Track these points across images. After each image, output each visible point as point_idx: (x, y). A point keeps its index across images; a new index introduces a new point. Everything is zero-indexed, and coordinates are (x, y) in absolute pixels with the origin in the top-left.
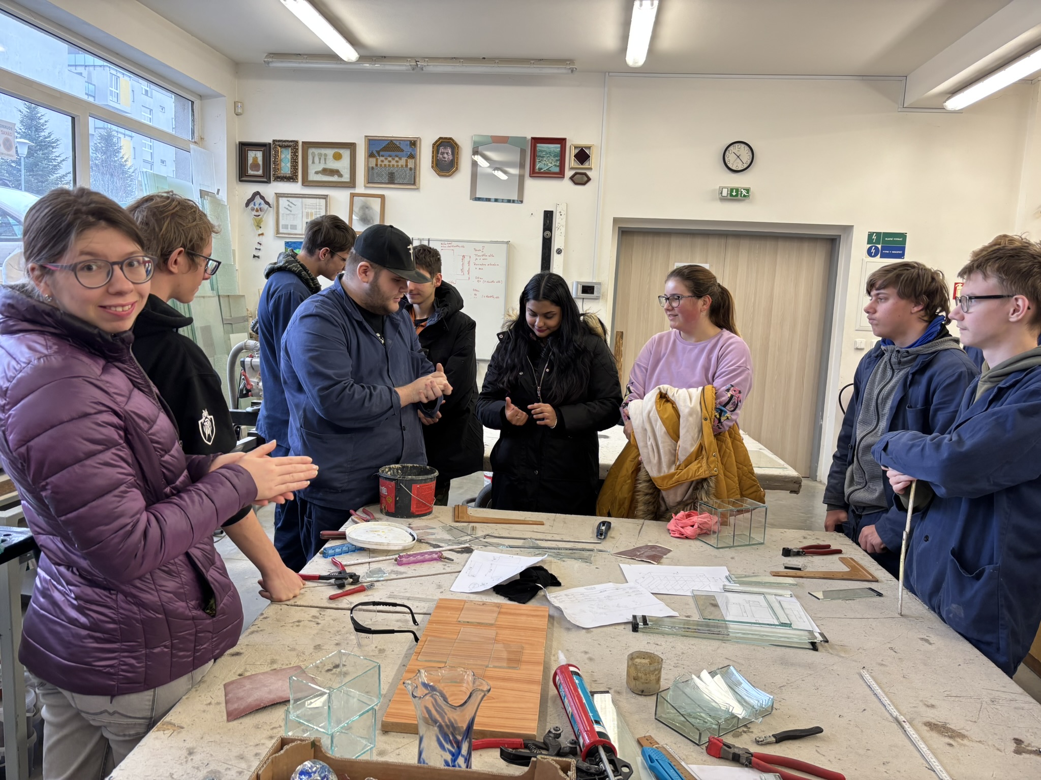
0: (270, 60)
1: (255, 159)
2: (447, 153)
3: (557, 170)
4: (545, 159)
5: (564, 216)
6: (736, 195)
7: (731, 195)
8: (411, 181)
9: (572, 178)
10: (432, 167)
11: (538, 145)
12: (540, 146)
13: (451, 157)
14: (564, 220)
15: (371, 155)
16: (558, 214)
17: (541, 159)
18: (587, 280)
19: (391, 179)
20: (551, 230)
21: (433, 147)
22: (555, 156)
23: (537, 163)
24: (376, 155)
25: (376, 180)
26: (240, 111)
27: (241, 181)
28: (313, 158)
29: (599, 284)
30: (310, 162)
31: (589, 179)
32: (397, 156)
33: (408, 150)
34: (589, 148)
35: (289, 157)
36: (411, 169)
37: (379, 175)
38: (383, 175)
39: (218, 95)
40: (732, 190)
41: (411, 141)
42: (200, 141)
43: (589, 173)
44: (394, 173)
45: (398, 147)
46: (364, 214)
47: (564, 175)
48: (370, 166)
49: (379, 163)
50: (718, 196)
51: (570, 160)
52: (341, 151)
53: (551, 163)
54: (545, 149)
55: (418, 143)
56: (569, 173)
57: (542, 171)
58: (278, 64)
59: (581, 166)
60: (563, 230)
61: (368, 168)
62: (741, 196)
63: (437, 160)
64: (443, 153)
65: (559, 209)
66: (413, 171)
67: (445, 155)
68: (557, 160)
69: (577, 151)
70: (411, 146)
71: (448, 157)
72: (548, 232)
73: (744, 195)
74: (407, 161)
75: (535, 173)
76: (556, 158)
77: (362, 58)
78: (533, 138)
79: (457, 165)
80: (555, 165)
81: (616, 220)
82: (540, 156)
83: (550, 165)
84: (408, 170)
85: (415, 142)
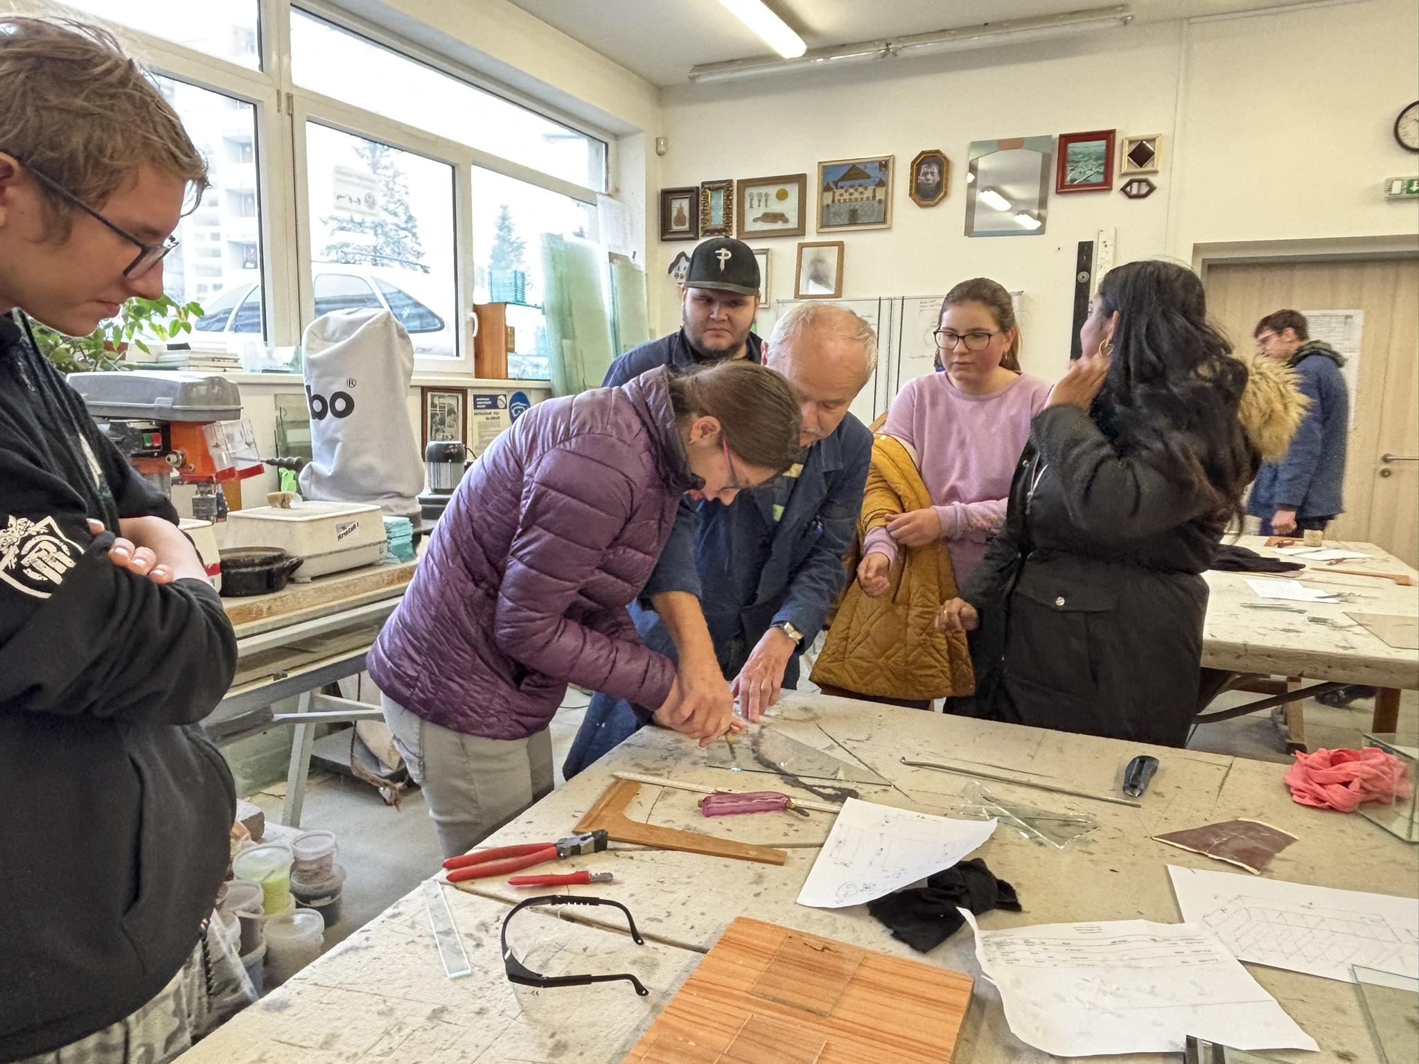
0: (696, 74)
1: (680, 210)
2: (932, 173)
3: (1100, 179)
4: (1081, 164)
5: (1110, 249)
7: (1409, 191)
8: (880, 217)
9: (1125, 190)
11: (1070, 145)
12: (1073, 147)
13: (937, 178)
14: (1111, 254)
15: (826, 188)
16: (1101, 246)
17: (1075, 165)
19: (853, 219)
20: (1089, 271)
21: (912, 166)
22: (1097, 159)
23: (1069, 172)
24: (833, 187)
25: (833, 221)
26: (662, 149)
27: (663, 240)
28: (752, 200)
30: (747, 206)
31: (1152, 189)
32: (860, 185)
33: (876, 175)
34: (1152, 140)
35: (722, 202)
36: (880, 201)
37: (836, 214)
38: (842, 214)
39: (638, 131)
40: (1411, 183)
41: (880, 163)
42: (614, 193)
43: (1152, 179)
44: (857, 210)
45: (864, 173)
46: (816, 270)
47: (1111, 186)
48: (825, 203)
49: (837, 197)
50: (1383, 195)
51: (1122, 163)
52: (788, 187)
53: (1091, 170)
54: (1082, 150)
55: (891, 165)
56: (1118, 183)
57: (1076, 183)
58: (705, 79)
59: (1139, 169)
61: (822, 207)
63: (918, 185)
64: (925, 174)
65: (1102, 238)
66: (883, 205)
67: (929, 176)
68: (1100, 165)
69: (1133, 147)
70: (880, 170)
71: (933, 179)
72: (1084, 274)
74: (874, 191)
75: (1065, 188)
76: (1100, 162)
77: (811, 53)
78: (1062, 136)
79: (946, 189)
80: (1098, 173)
81: (1200, 249)
82: (1073, 161)
83: (1089, 173)
84: (876, 203)
85: (887, 162)
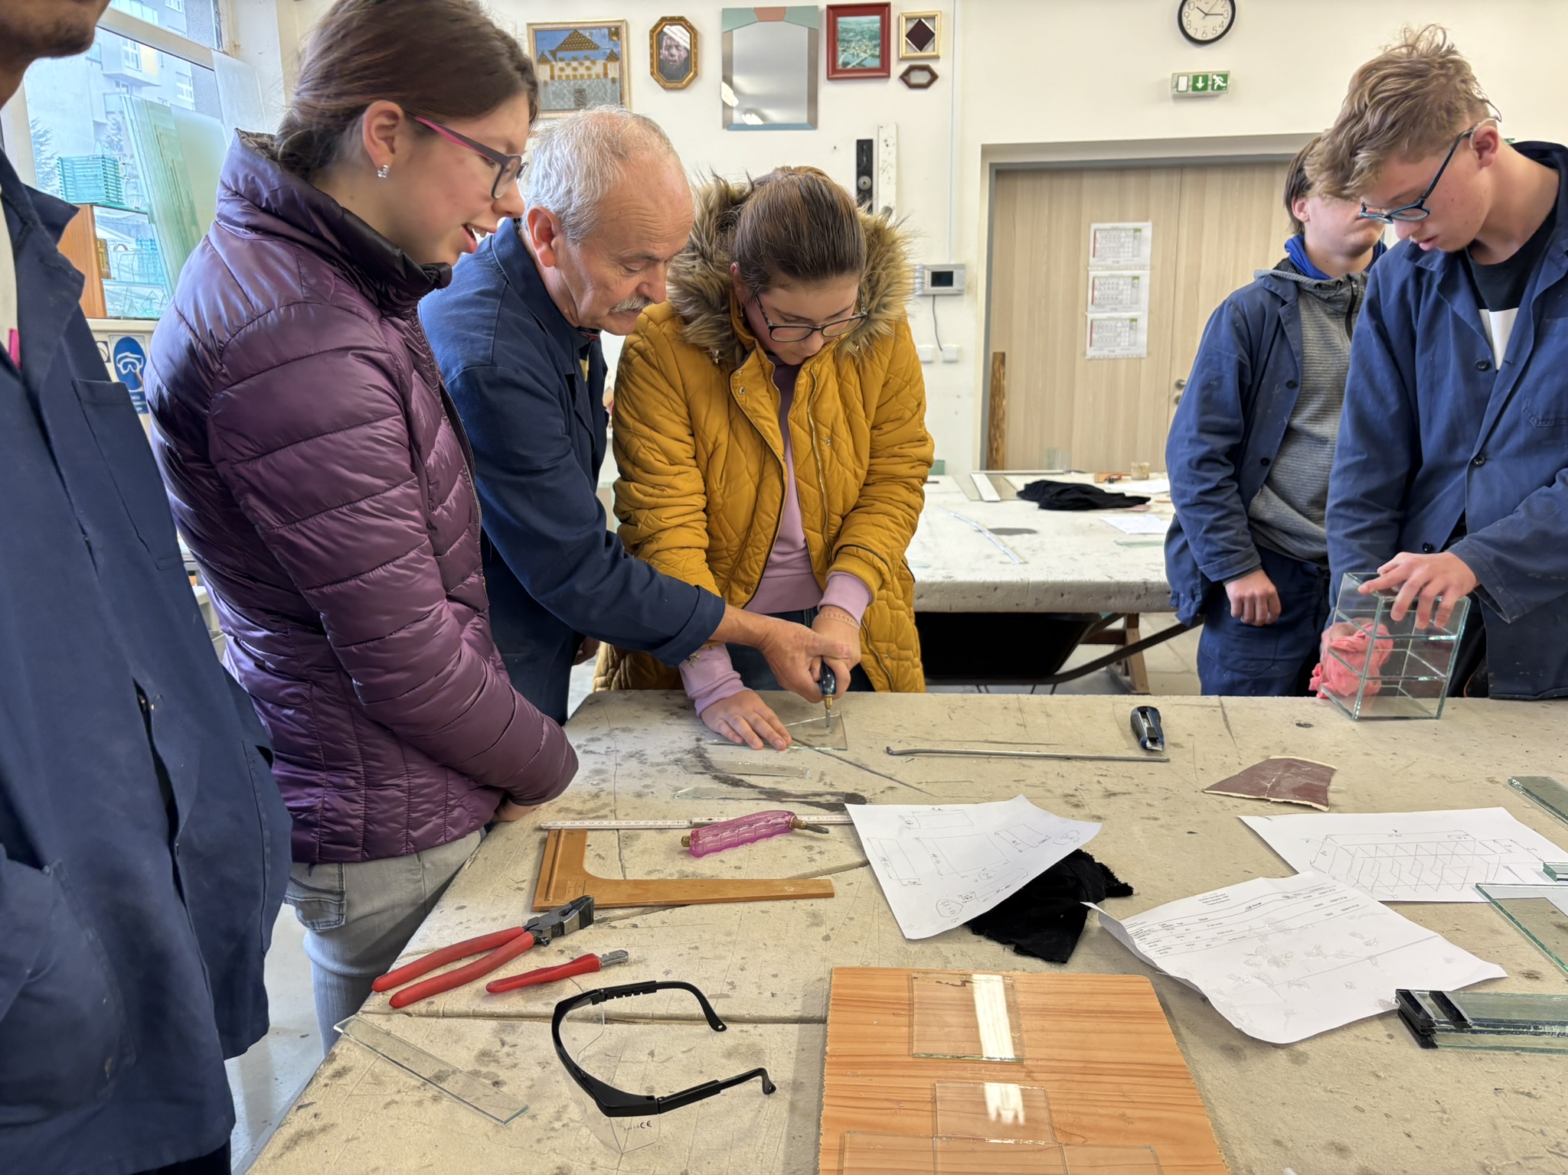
2: (677, 46)
3: (876, 63)
4: (853, 45)
5: (892, 149)
6: (1203, 88)
7: (1195, 88)
9: (905, 77)
10: (652, 74)
11: (840, 19)
12: (845, 22)
13: (683, 53)
14: (894, 155)
15: (540, 59)
16: (882, 145)
17: (846, 45)
18: (940, 260)
19: (580, 102)
20: (870, 174)
22: (871, 39)
23: (840, 53)
24: (550, 57)
25: (554, 104)
29: (962, 267)
31: (934, 77)
32: (587, 58)
33: (606, 46)
34: (932, 18)
36: (614, 80)
37: (557, 95)
38: (565, 95)
40: (1196, 79)
41: (609, 28)
42: (233, 50)
43: (934, 66)
44: (584, 90)
45: (589, 41)
47: (889, 73)
49: (557, 73)
50: (1170, 92)
51: (900, 45)
53: (865, 52)
54: (853, 27)
55: (624, 30)
56: (897, 69)
57: (849, 67)
59: (919, 54)
60: (893, 172)
62: (1213, 88)
63: (660, 62)
64: (669, 47)
65: (883, 136)
66: (618, 85)
67: (674, 51)
68: (875, 46)
69: (911, 25)
70: (611, 39)
71: (679, 53)
72: (865, 179)
73: (1219, 88)
74: (605, 67)
75: (837, 73)
76: (874, 42)
78: (830, 8)
79: (696, 66)
80: (873, 56)
81: (987, 150)
82: (844, 40)
83: (863, 55)
84: (609, 84)
85: (617, 29)
